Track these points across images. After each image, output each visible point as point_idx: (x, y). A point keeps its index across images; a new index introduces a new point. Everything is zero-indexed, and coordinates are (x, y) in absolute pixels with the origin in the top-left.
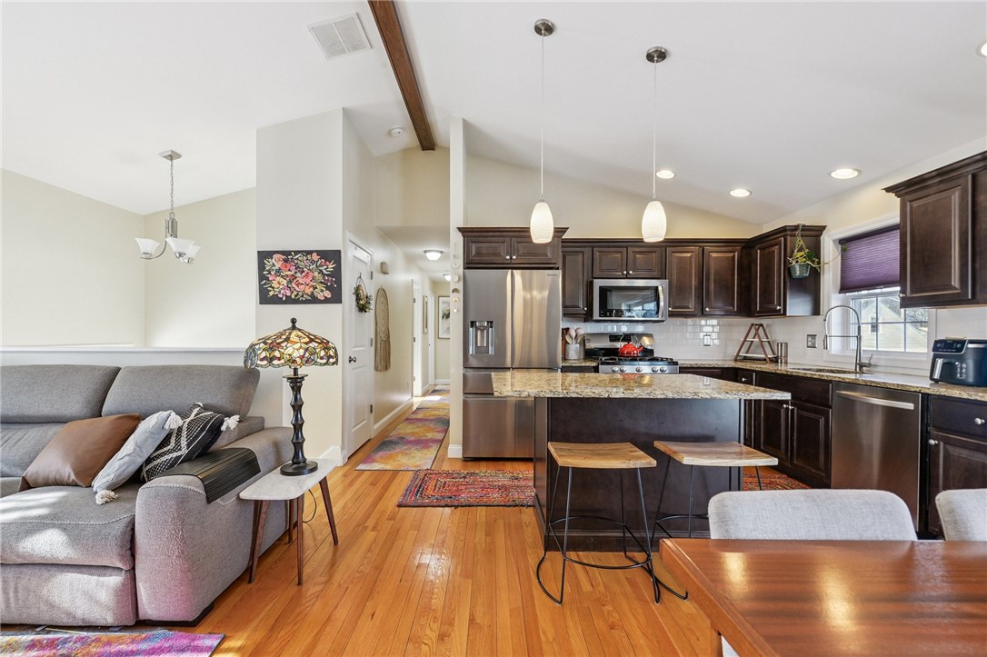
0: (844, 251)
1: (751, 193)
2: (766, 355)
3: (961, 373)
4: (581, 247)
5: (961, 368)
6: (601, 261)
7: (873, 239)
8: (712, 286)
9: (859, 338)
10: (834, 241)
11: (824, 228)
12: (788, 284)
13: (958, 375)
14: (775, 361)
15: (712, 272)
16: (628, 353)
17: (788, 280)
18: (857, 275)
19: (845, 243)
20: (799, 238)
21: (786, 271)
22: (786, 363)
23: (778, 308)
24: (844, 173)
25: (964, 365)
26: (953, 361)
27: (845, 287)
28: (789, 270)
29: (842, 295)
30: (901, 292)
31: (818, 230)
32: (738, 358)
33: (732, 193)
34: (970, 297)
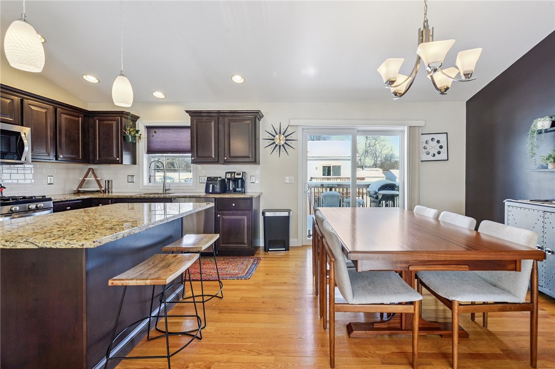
0: (148, 133)
1: (99, 82)
7: (165, 130)
8: (63, 140)
10: (144, 126)
11: (139, 117)
12: (124, 146)
14: (104, 192)
15: (63, 128)
18: (156, 145)
19: (149, 128)
20: (129, 120)
21: (122, 138)
22: (112, 192)
23: (118, 159)
24: (159, 95)
27: (150, 151)
28: (124, 137)
29: (148, 155)
30: (192, 157)
31: (135, 118)
33: (84, 77)
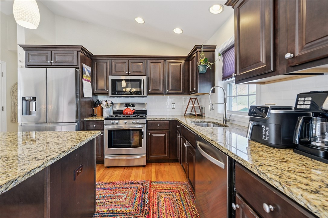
1: (183, 31)
2: (196, 113)
3: (265, 135)
4: (105, 59)
5: (266, 131)
6: (115, 66)
9: (225, 104)
10: (220, 53)
11: (215, 47)
12: (198, 77)
13: (264, 137)
15: (170, 72)
16: (127, 113)
17: (198, 74)
19: (224, 53)
20: (202, 52)
23: (195, 89)
25: (267, 129)
26: (260, 123)
27: (225, 77)
29: (223, 82)
32: (186, 114)
34: (272, 69)
